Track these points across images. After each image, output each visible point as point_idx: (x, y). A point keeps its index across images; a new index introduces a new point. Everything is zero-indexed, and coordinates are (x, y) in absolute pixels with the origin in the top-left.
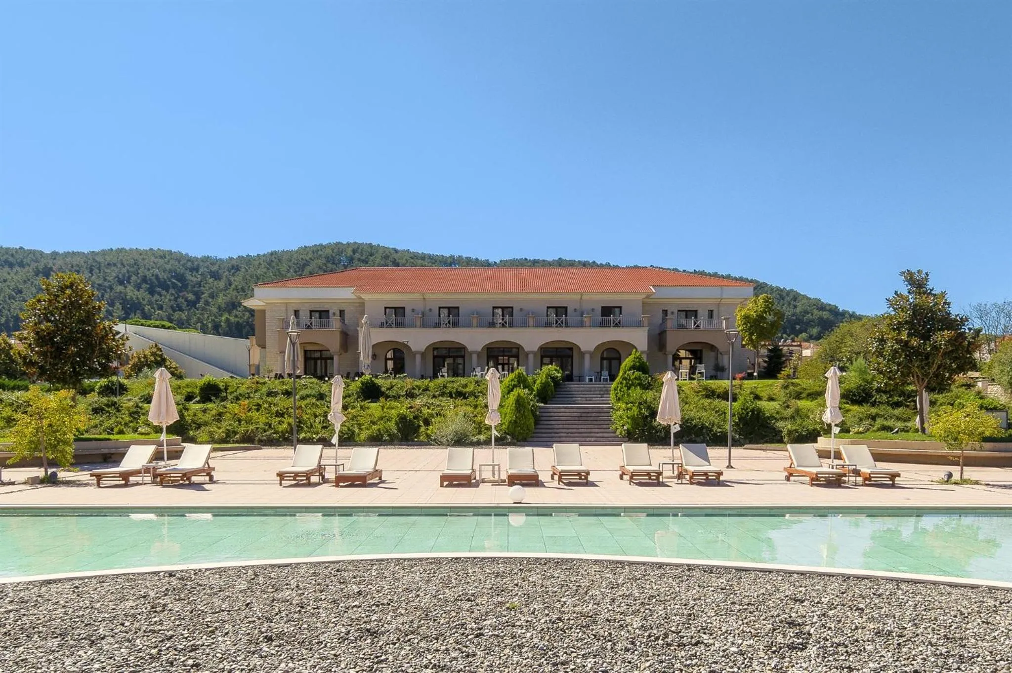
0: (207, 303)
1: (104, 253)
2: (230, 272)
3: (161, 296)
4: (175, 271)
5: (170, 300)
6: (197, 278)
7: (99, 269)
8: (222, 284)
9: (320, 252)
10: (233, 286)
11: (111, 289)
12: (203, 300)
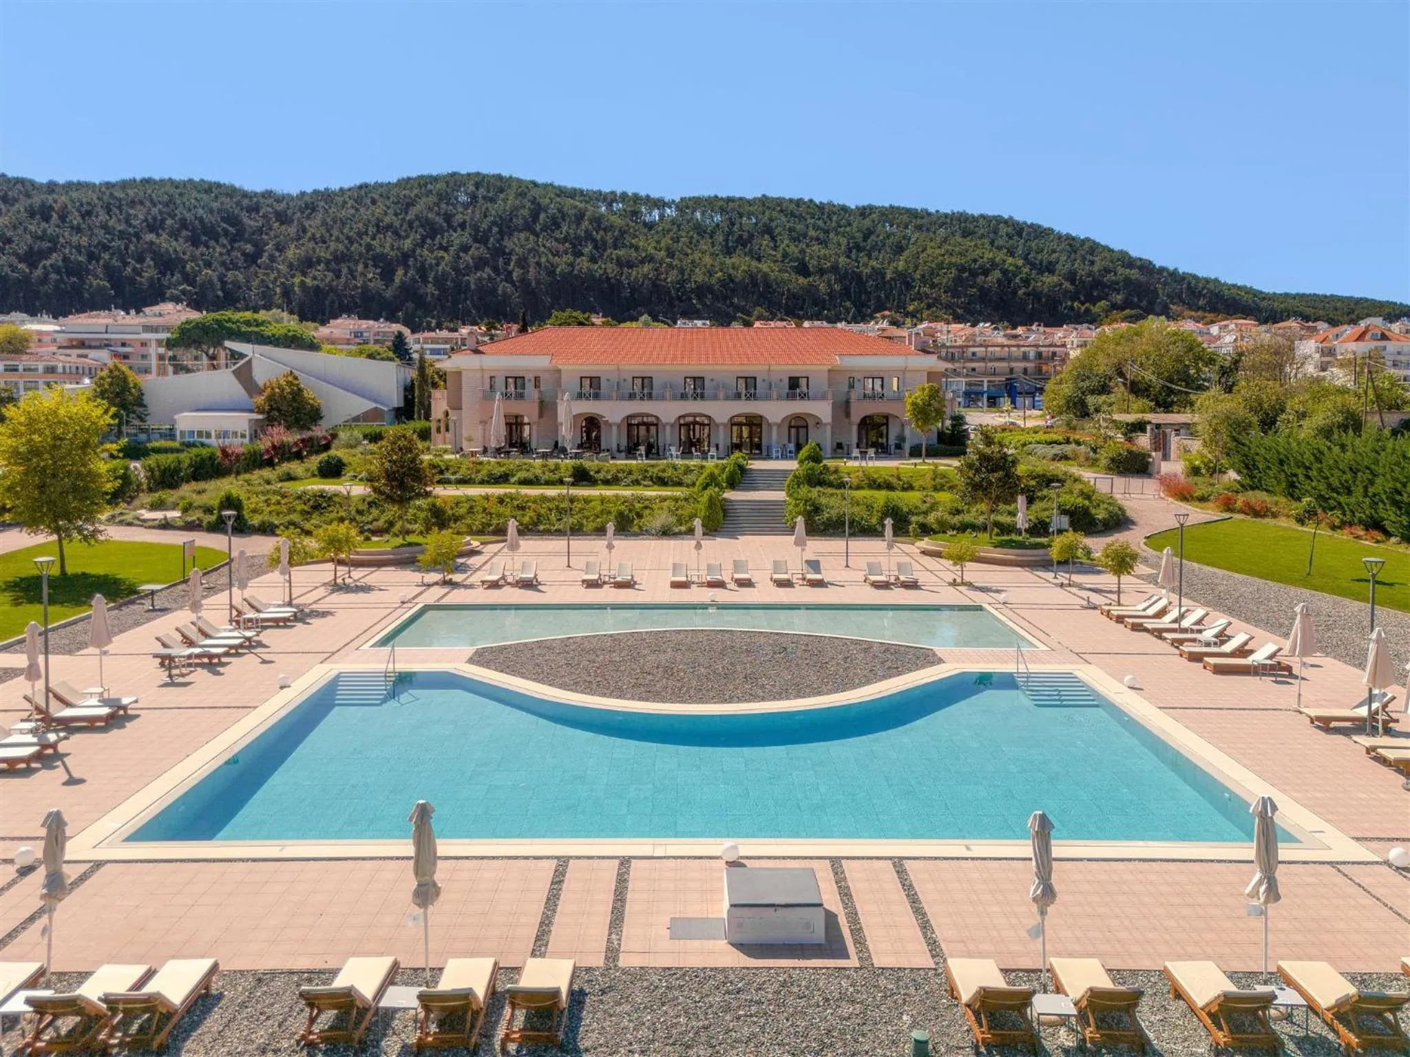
0: (272, 258)
1: (124, 185)
2: (302, 213)
3: (208, 248)
4: (226, 211)
5: (221, 254)
6: (257, 221)
7: (120, 208)
8: (292, 230)
9: (429, 186)
10: (309, 234)
11: (137, 236)
12: (266, 254)
